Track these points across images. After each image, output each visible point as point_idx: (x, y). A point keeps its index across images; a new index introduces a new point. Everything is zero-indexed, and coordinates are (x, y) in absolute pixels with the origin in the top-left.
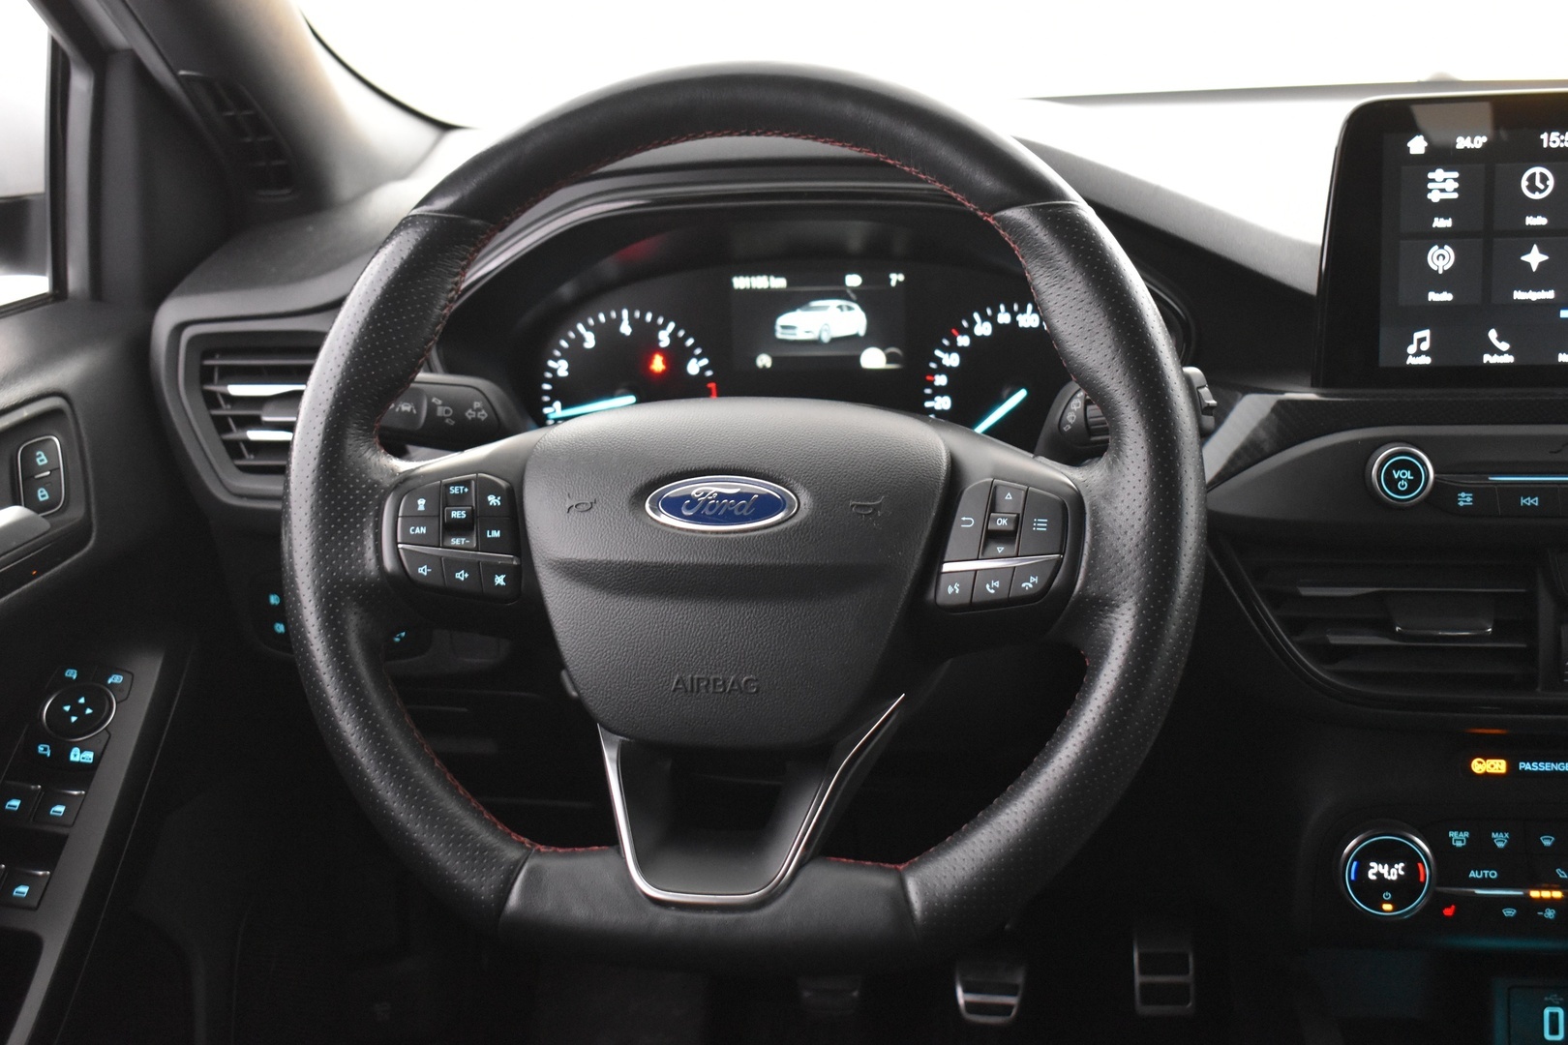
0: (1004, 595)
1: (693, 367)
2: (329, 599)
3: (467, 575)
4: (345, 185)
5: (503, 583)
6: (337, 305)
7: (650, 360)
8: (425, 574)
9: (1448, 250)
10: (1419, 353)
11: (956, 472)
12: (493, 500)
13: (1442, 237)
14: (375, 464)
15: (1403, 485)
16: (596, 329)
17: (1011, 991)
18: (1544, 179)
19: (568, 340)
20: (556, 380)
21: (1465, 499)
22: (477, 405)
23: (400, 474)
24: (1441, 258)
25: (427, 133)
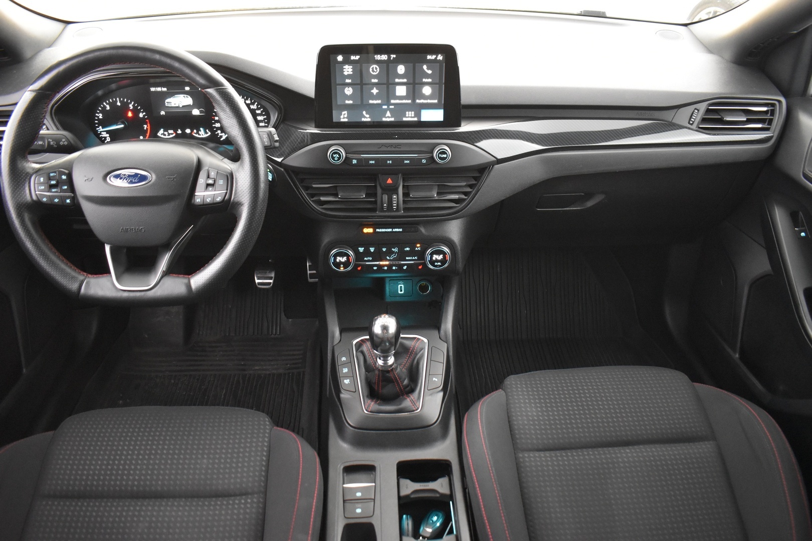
0: (212, 202)
1: (141, 115)
2: (18, 209)
3: (58, 200)
4: (28, 53)
5: (69, 202)
6: (16, 104)
7: (127, 114)
8: (45, 200)
9: (350, 89)
10: (344, 118)
11: (199, 165)
12: (64, 177)
13: (348, 85)
15: (336, 159)
16: (109, 104)
17: (271, 278)
18: (376, 69)
19: (101, 107)
20: (99, 119)
21: (355, 162)
22: (63, 140)
24: (349, 91)
25: (60, 26)
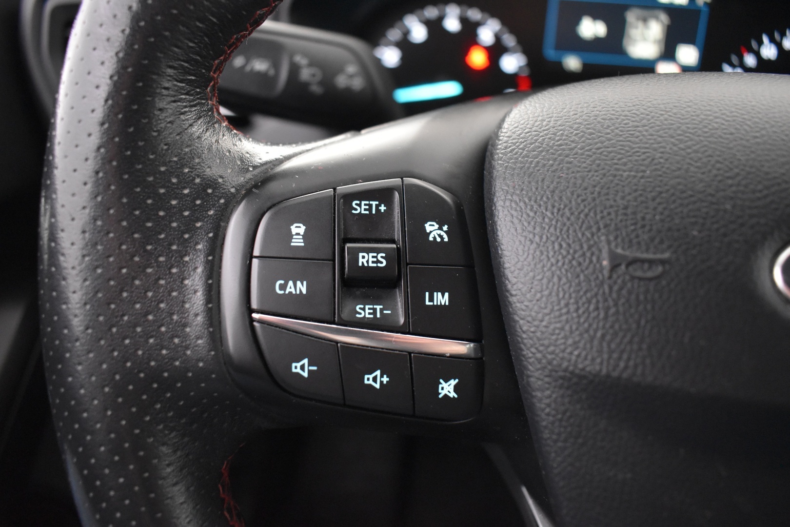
3: (385, 379)
5: (453, 394)
8: (305, 374)
12: (434, 230)
14: (210, 149)
22: (352, 71)
23: (255, 167)
